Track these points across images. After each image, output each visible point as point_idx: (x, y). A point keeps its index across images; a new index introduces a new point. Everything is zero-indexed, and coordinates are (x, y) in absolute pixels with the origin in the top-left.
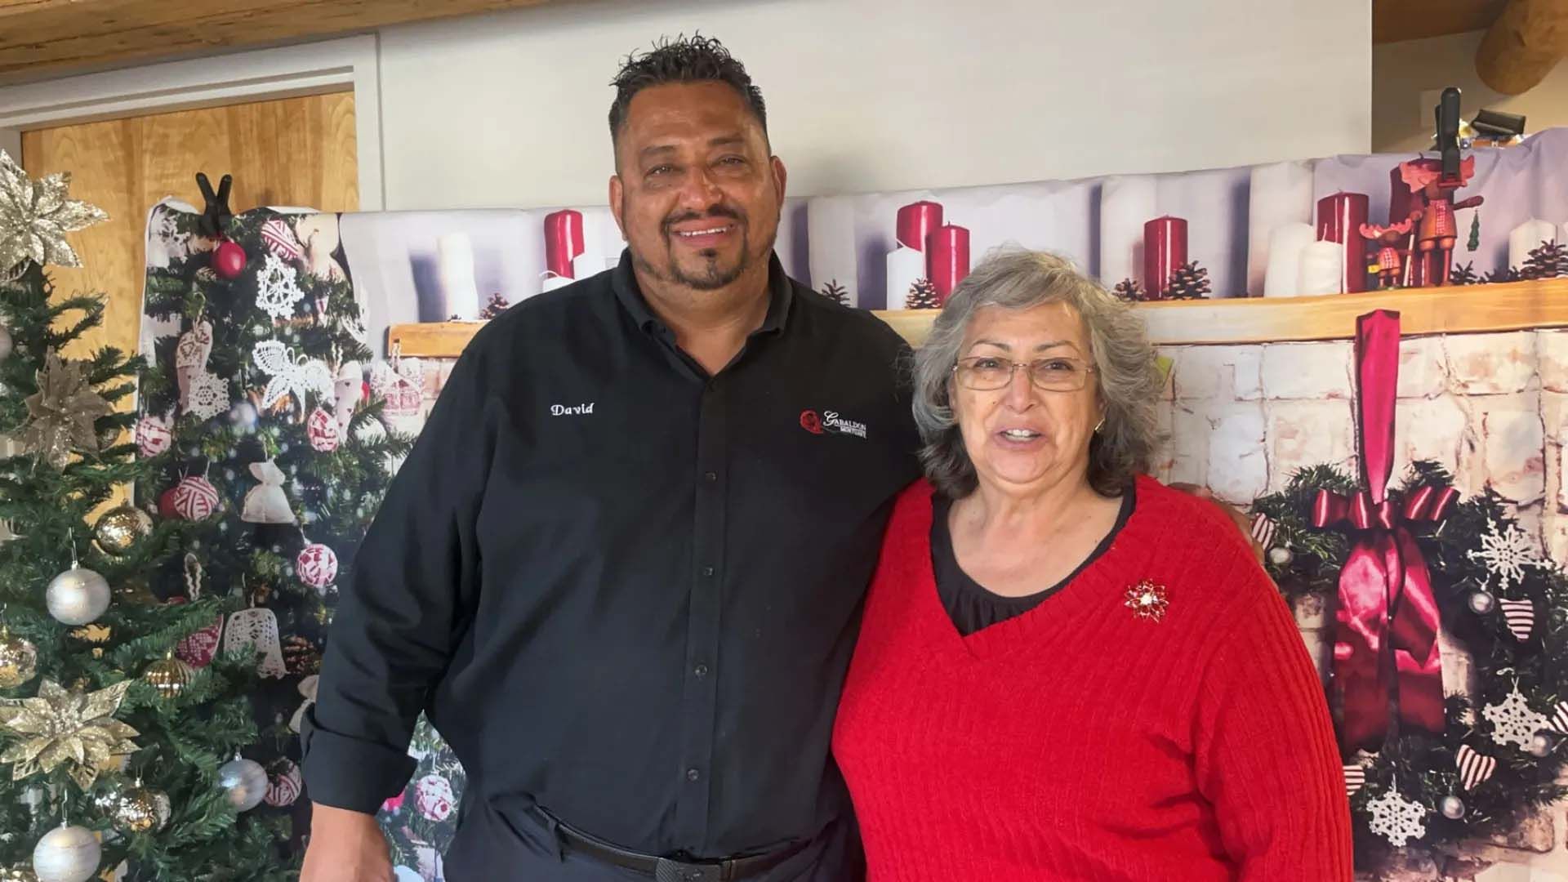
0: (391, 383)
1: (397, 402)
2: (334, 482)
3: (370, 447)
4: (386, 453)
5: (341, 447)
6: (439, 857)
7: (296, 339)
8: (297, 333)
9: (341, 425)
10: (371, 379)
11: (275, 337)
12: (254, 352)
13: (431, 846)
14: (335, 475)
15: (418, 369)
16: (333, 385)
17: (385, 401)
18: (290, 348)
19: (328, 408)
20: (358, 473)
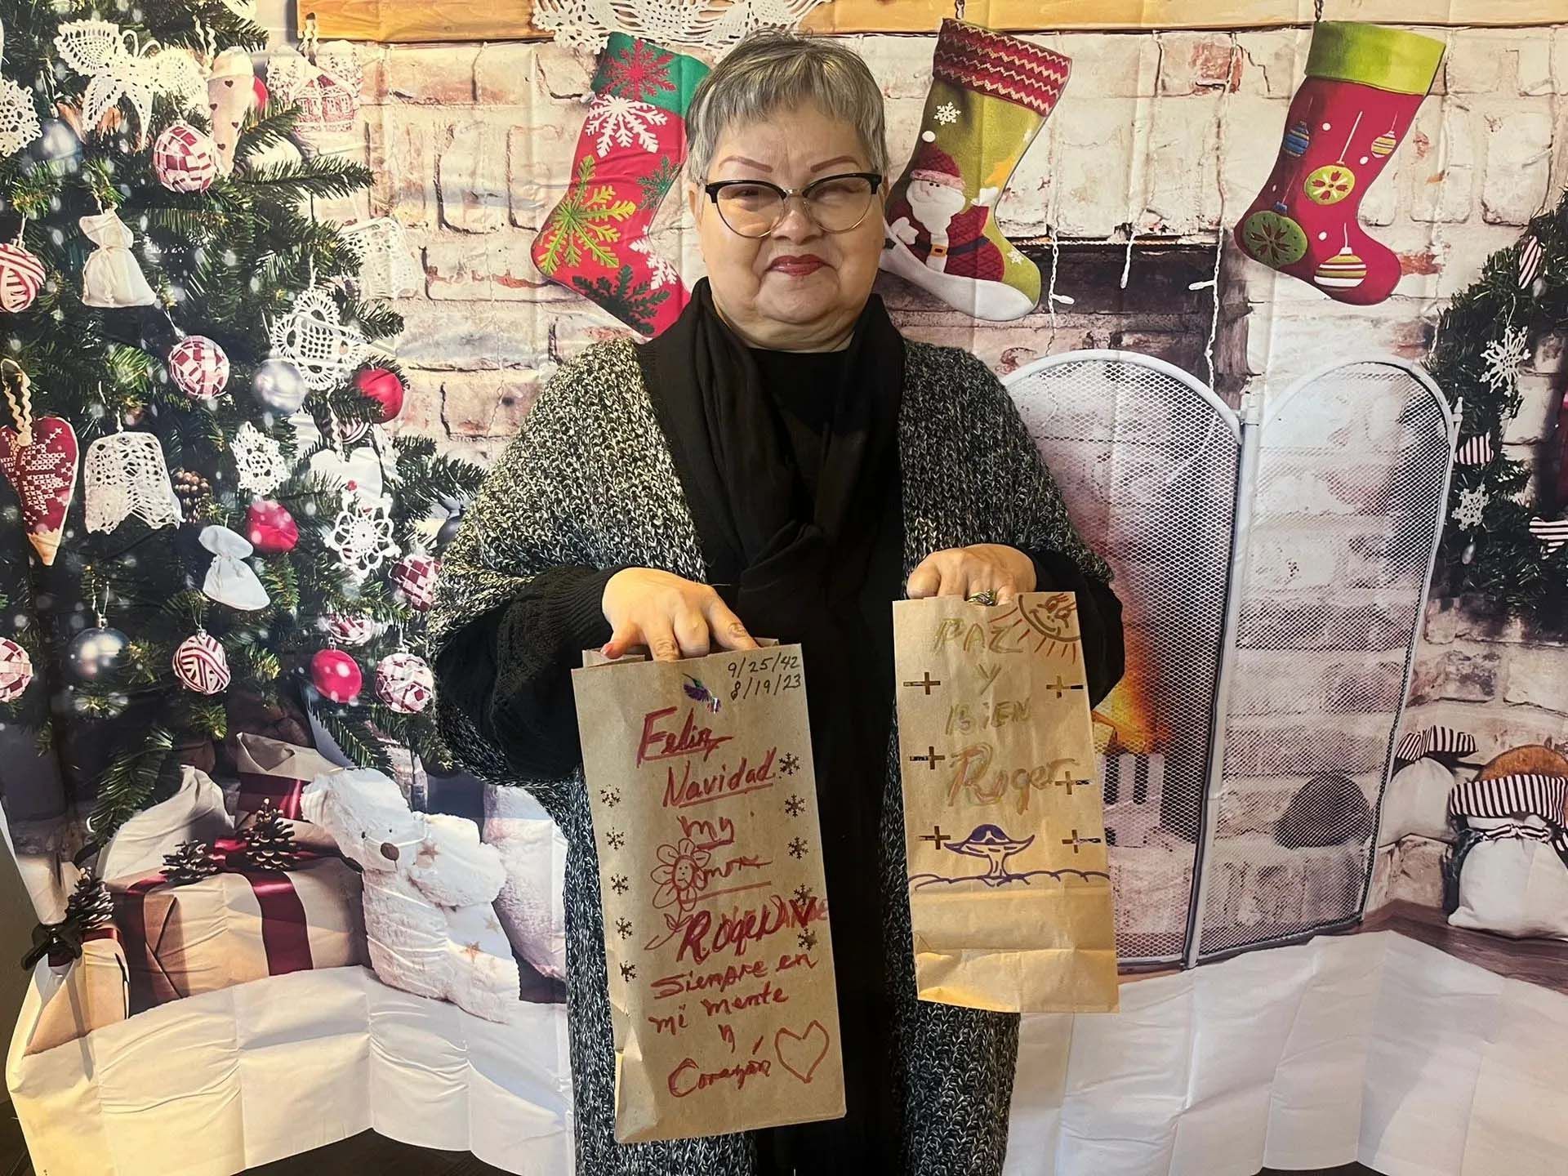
0: (307, 80)
1: (317, 111)
2: (206, 240)
3: (275, 182)
4: (301, 190)
5: (221, 182)
6: (417, 759)
7: (138, 15)
8: (136, 6)
9: (221, 147)
10: (268, 75)
11: (96, 14)
12: (58, 41)
13: (406, 747)
14: (208, 229)
15: (348, 59)
16: (205, 86)
17: (298, 108)
18: (126, 33)
19: (197, 121)
20: (250, 220)
